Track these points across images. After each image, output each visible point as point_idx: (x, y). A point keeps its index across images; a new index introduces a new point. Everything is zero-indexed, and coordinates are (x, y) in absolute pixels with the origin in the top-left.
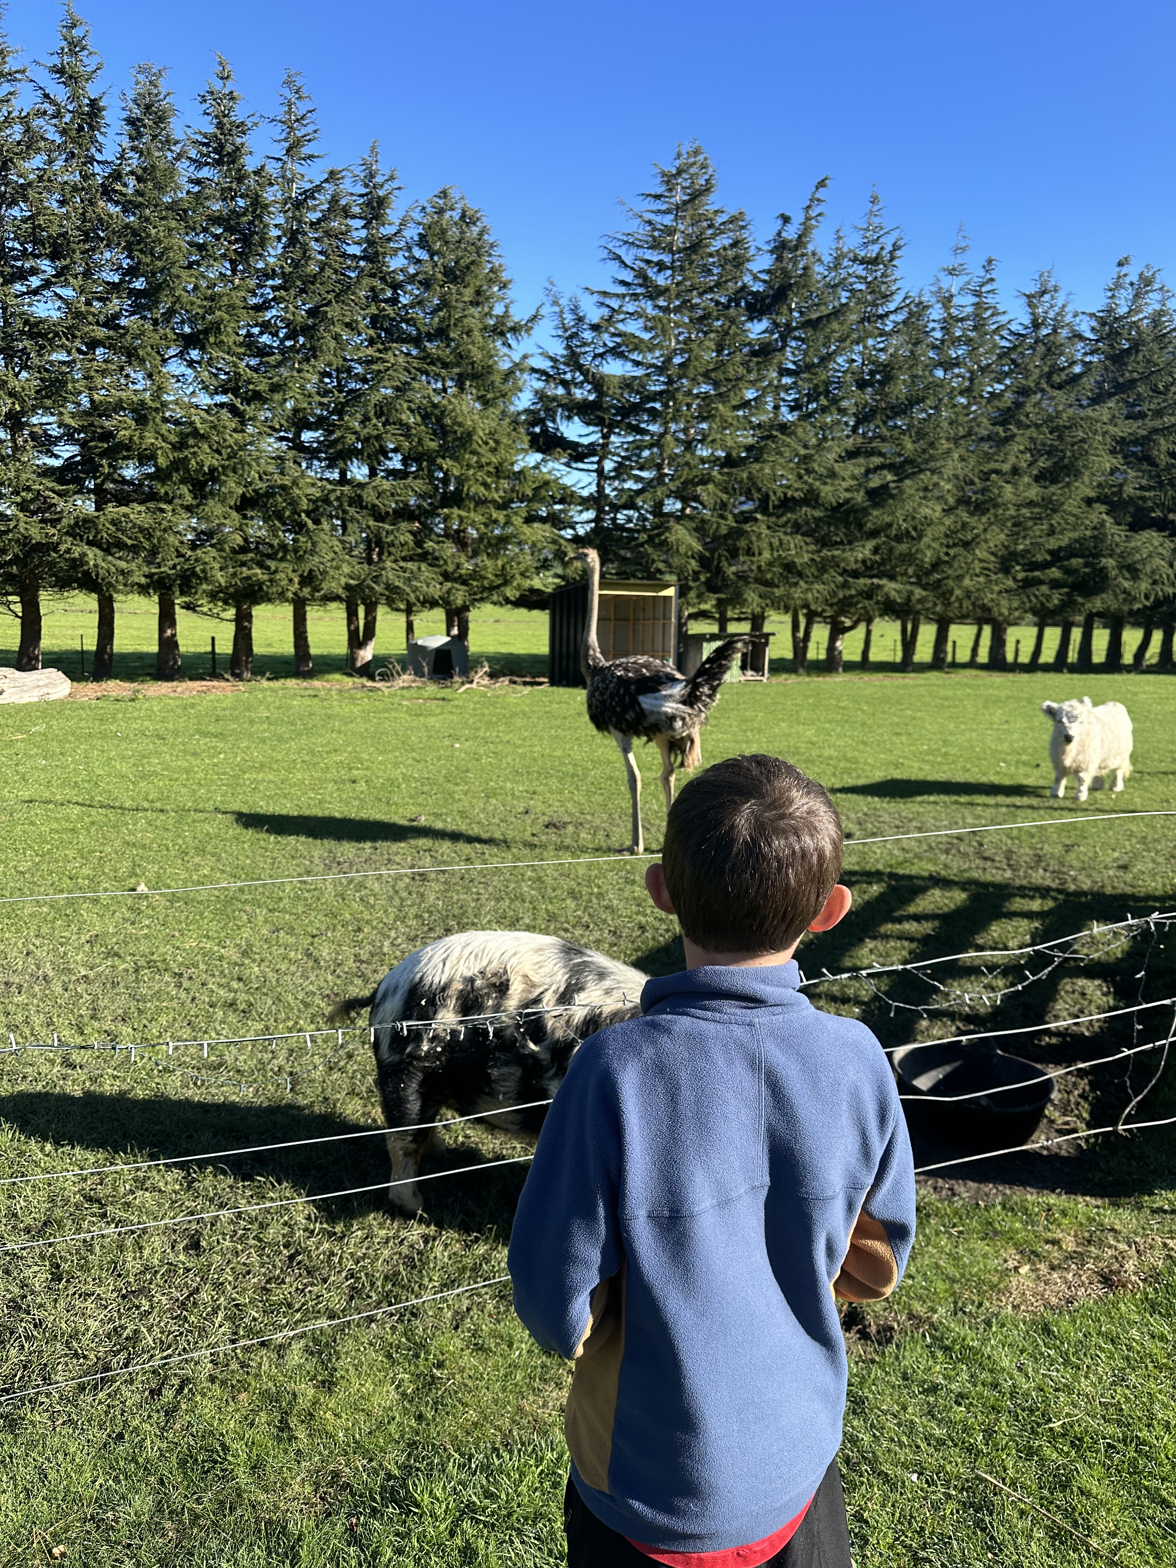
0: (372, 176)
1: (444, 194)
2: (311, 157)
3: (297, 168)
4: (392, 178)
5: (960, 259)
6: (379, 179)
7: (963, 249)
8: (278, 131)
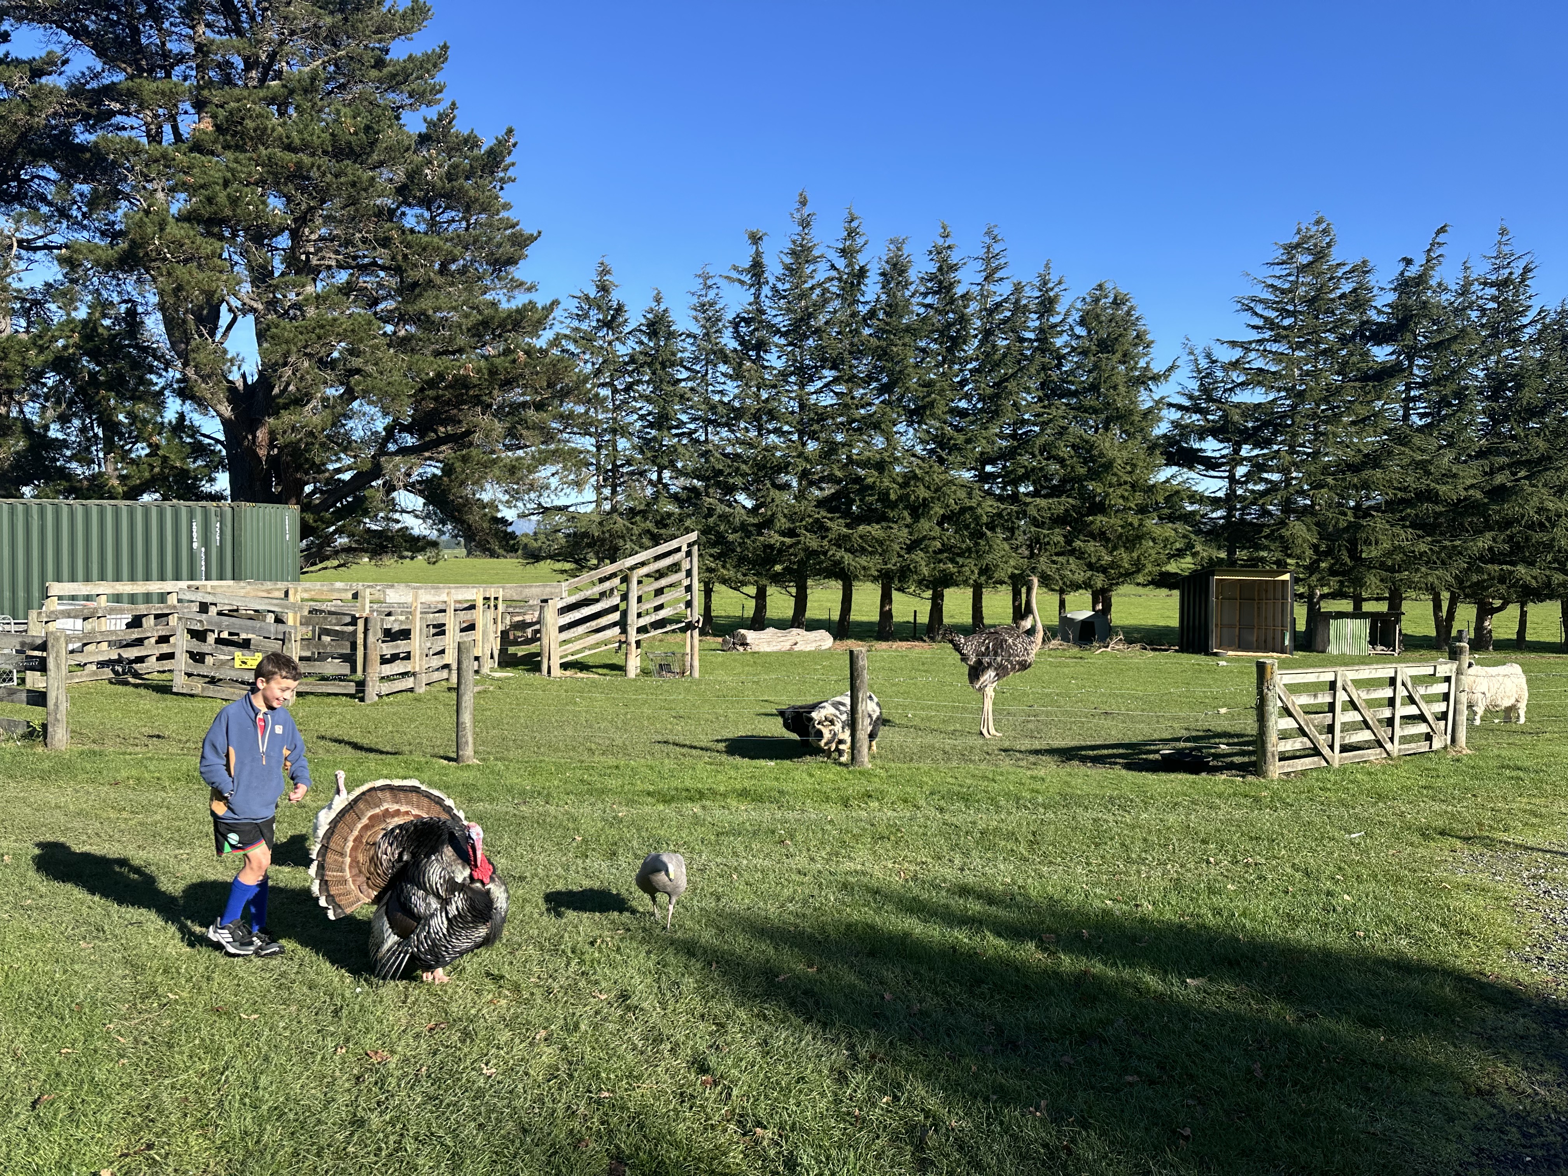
0: (1045, 283)
1: (1100, 287)
2: (1001, 279)
3: (992, 288)
4: (1060, 283)
6: (1050, 285)
8: (979, 265)
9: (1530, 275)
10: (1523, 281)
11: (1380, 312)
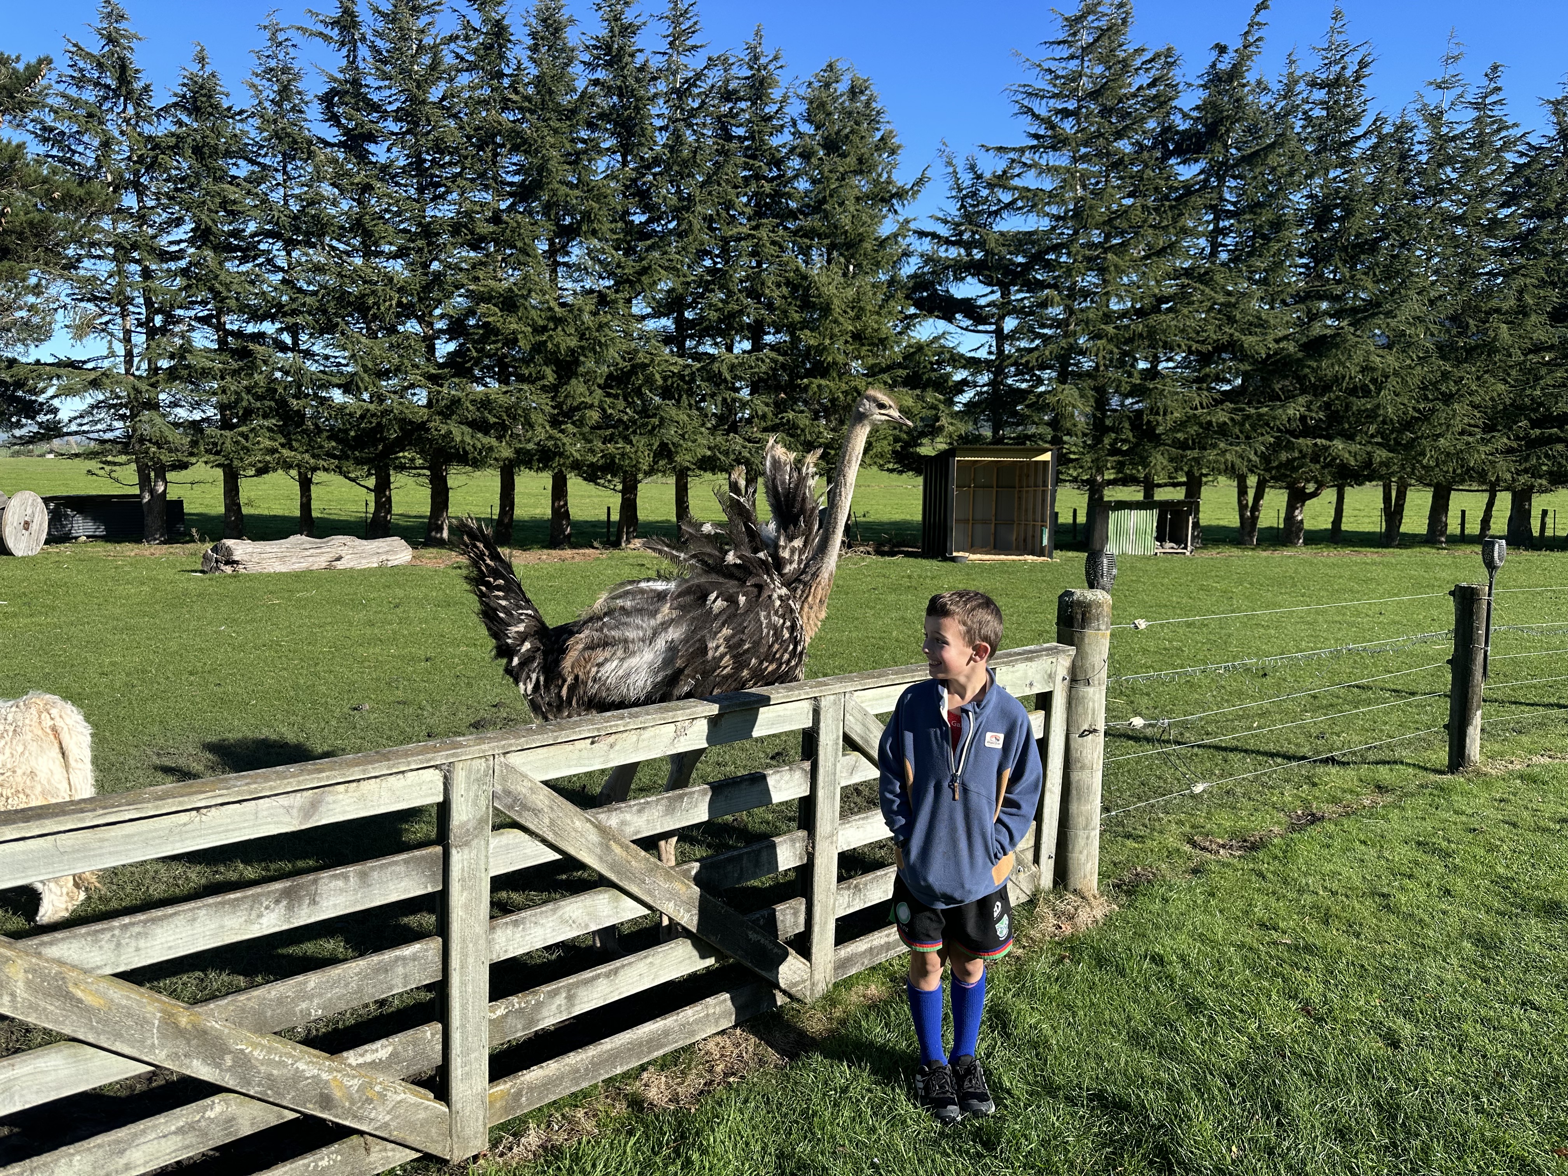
0: (756, 58)
1: (831, 67)
2: (694, 48)
3: (682, 60)
4: (776, 58)
5: (1452, 70)
6: (763, 61)
7: (1456, 58)
8: (665, 28)
9: (1367, 71)
10: (1357, 80)
11: (1185, 116)
